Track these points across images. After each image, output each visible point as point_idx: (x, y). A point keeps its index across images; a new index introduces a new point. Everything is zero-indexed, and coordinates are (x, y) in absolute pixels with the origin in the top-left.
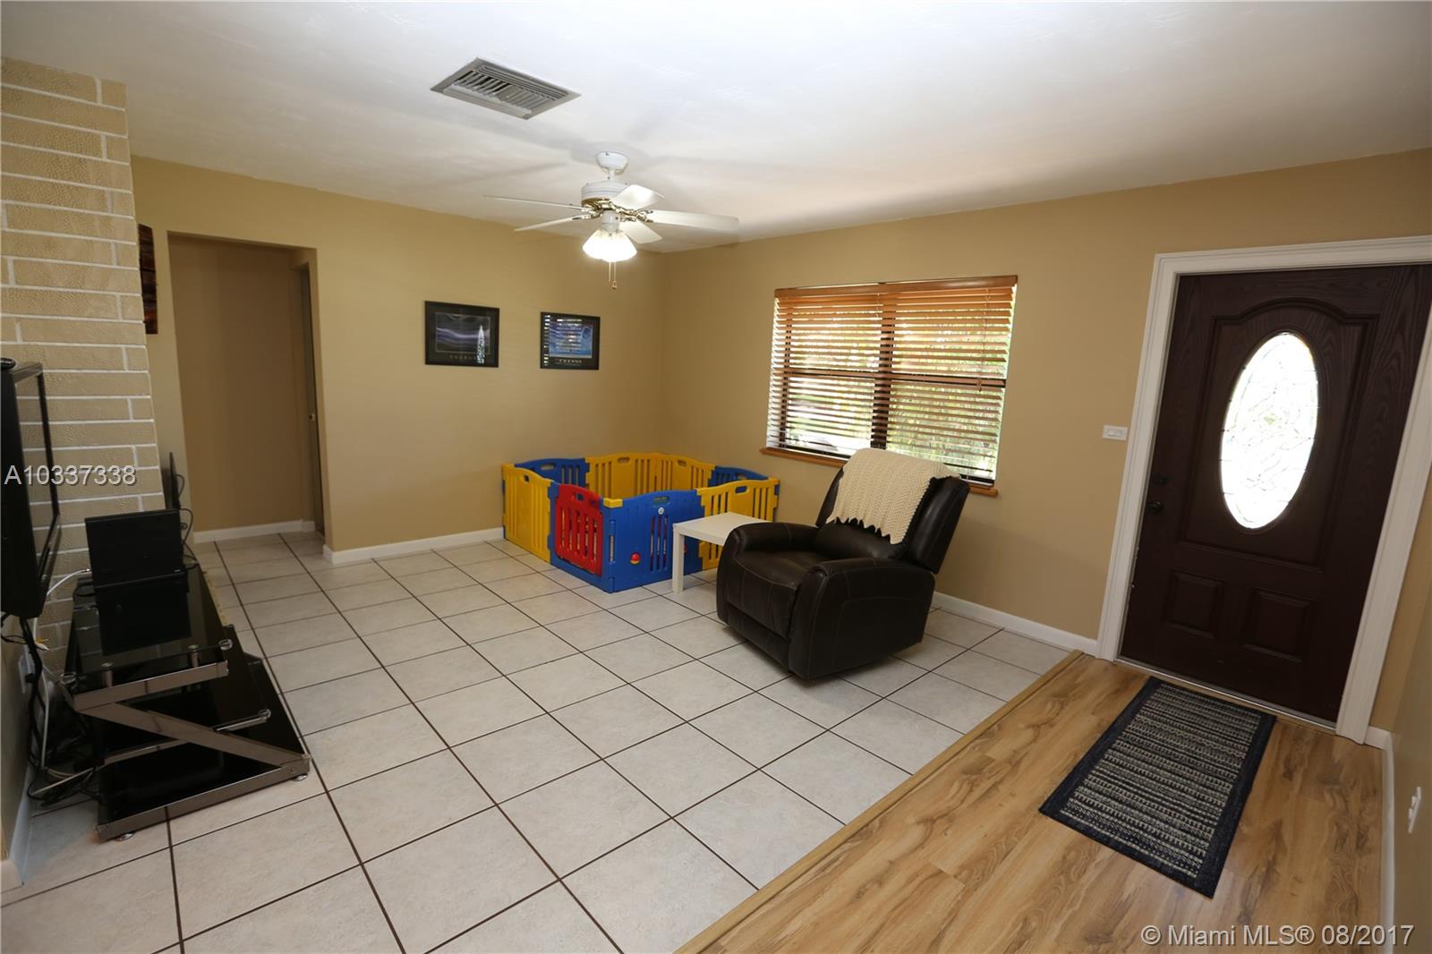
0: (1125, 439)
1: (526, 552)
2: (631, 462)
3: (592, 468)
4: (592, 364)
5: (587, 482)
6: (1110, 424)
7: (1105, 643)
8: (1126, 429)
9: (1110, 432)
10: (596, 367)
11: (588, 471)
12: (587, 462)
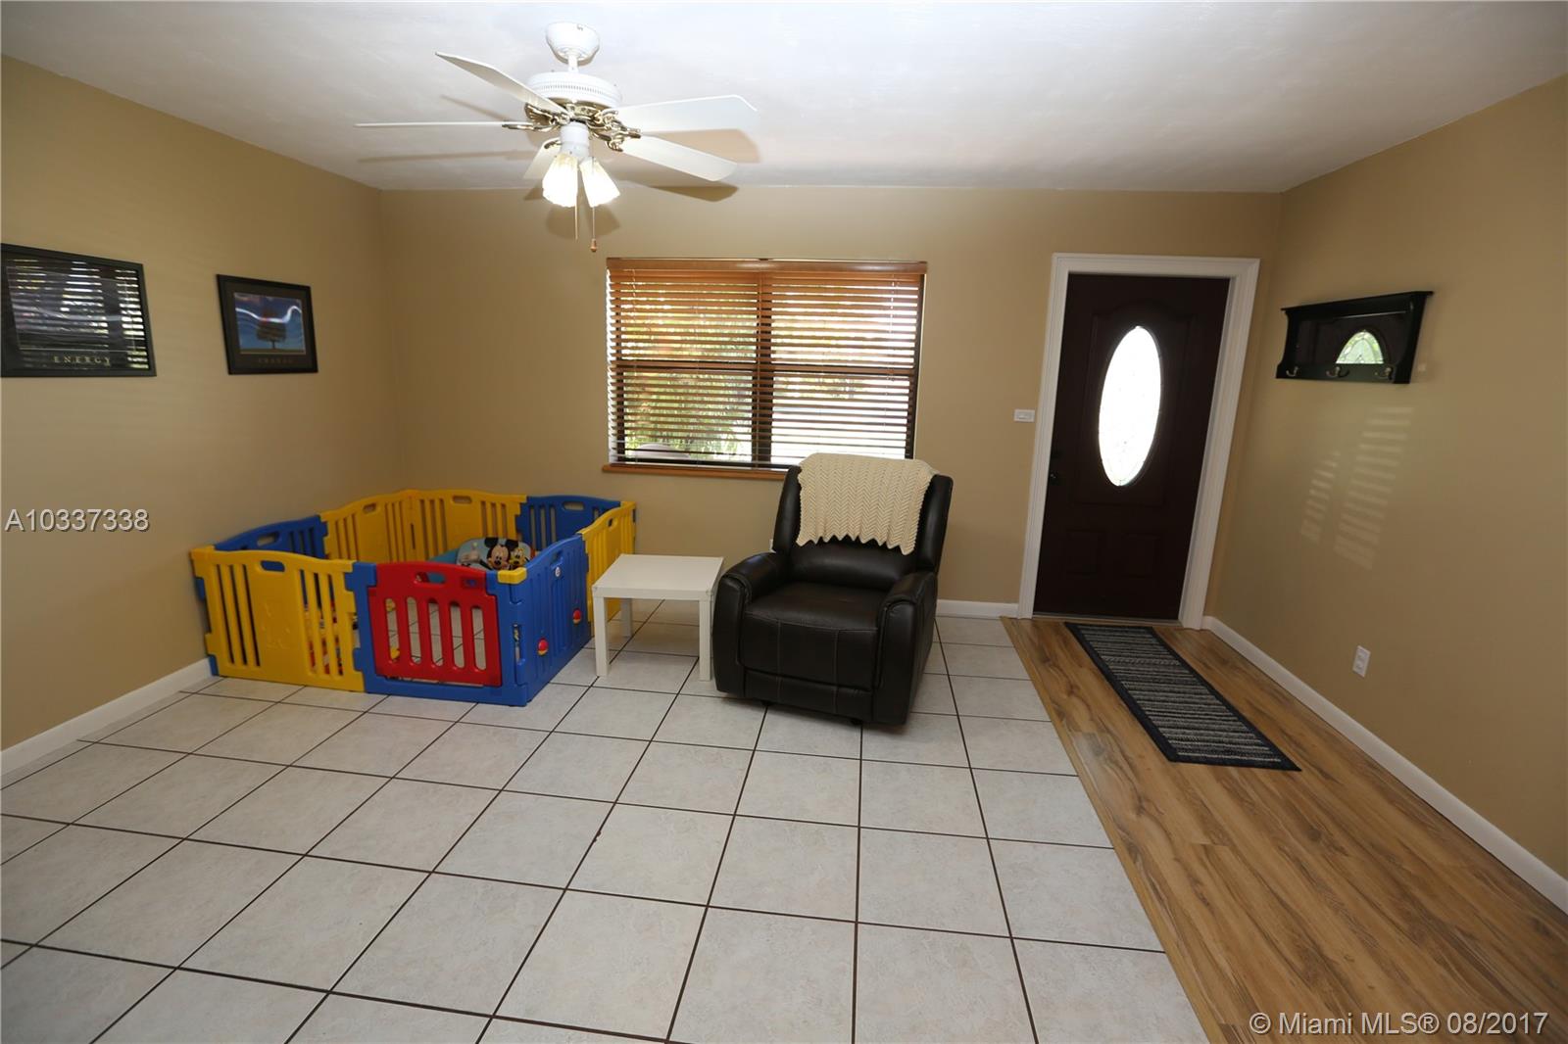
0: (1032, 420)
1: (296, 688)
2: (379, 509)
3: (331, 528)
4: (306, 363)
5: (327, 552)
6: (1020, 408)
7: (1024, 606)
8: (1033, 412)
9: (1021, 415)
10: (314, 369)
11: (326, 534)
12: (323, 520)
